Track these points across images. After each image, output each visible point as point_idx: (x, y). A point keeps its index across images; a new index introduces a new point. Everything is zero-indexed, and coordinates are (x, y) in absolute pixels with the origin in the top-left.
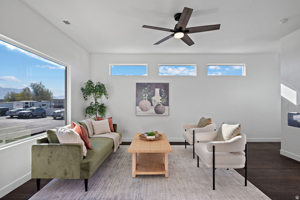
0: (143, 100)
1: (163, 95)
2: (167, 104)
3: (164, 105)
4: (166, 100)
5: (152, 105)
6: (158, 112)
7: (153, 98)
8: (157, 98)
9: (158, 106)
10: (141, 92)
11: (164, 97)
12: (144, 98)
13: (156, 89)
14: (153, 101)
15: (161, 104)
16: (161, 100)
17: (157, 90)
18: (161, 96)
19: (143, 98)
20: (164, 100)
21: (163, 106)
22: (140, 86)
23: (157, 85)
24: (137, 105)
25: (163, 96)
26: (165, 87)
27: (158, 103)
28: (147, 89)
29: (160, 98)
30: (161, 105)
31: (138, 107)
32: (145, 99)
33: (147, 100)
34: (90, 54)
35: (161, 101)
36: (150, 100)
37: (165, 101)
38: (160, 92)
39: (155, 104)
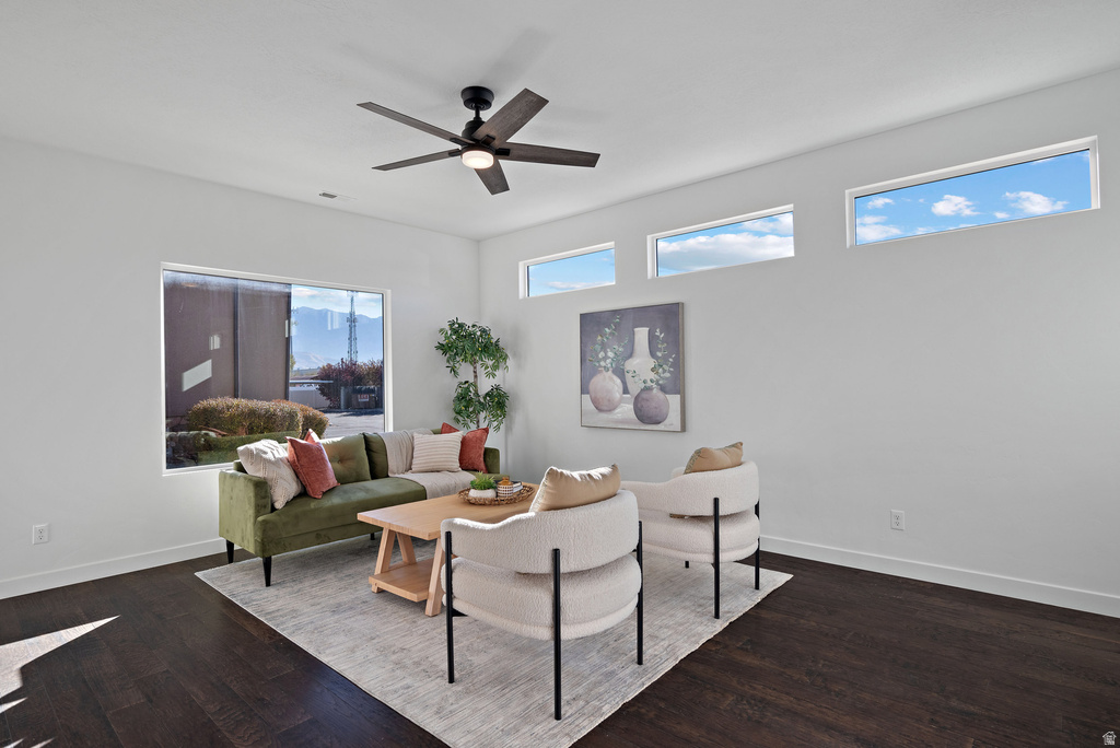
0: (600, 372)
1: (660, 350)
2: (677, 385)
3: (663, 389)
4: (669, 372)
5: (626, 391)
6: (647, 416)
7: (631, 365)
8: (642, 364)
9: (644, 395)
10: (594, 344)
11: (665, 358)
12: (602, 364)
13: (636, 329)
14: (628, 377)
15: (655, 386)
16: (652, 370)
17: (642, 334)
18: (653, 354)
19: (600, 366)
20: (664, 371)
21: (661, 395)
22: (591, 324)
23: (642, 314)
24: (584, 390)
25: (659, 354)
26: (668, 320)
27: (645, 382)
28: (610, 334)
29: (652, 363)
30: (655, 391)
31: (586, 397)
32: (607, 369)
33: (610, 372)
34: (478, 242)
35: (652, 376)
36: (620, 373)
37: (667, 375)
38: (652, 338)
39: (635, 388)
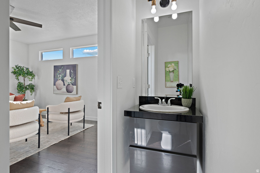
0: (58, 80)
1: (72, 75)
2: (75, 84)
3: (72, 84)
4: (74, 80)
5: (64, 85)
6: (69, 91)
7: (65, 79)
8: (68, 79)
9: (68, 86)
10: (57, 73)
11: (73, 77)
12: (59, 78)
13: (67, 70)
14: (65, 81)
15: (71, 84)
16: (70, 80)
17: (68, 71)
18: (70, 76)
19: (58, 79)
20: (73, 80)
21: (72, 86)
22: (56, 68)
23: (68, 67)
24: (54, 85)
25: (72, 76)
26: (74, 68)
27: (69, 83)
28: (61, 71)
29: (70, 78)
30: (71, 85)
31: (55, 86)
32: (60, 80)
33: (61, 80)
34: (28, 45)
35: (70, 81)
36: (63, 80)
37: (73, 81)
38: (70, 72)
39: (66, 84)
